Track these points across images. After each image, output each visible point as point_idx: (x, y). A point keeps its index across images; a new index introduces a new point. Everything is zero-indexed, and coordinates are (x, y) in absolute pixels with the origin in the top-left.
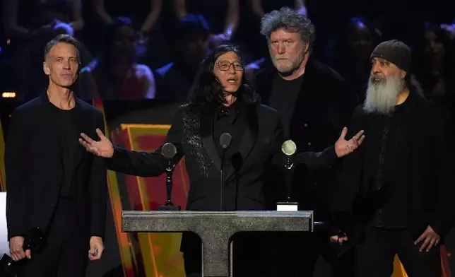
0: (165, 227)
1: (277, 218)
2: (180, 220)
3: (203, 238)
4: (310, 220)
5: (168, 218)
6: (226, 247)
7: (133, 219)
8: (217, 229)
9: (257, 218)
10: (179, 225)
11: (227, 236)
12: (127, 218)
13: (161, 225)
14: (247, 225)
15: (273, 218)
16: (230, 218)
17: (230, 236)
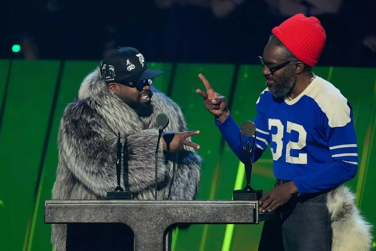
0: (93, 217)
1: (217, 208)
2: (109, 210)
3: (135, 230)
4: (255, 210)
5: (96, 208)
6: (160, 239)
7: (57, 208)
8: (151, 220)
9: (194, 208)
10: (108, 215)
11: (162, 229)
12: (50, 208)
13: (87, 216)
14: (185, 216)
15: (213, 208)
16: (165, 208)
17: (165, 228)
